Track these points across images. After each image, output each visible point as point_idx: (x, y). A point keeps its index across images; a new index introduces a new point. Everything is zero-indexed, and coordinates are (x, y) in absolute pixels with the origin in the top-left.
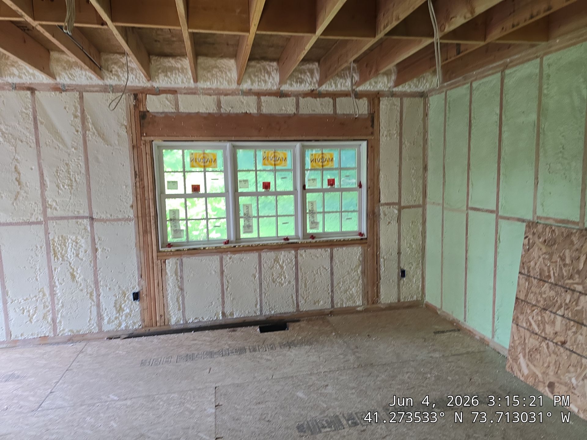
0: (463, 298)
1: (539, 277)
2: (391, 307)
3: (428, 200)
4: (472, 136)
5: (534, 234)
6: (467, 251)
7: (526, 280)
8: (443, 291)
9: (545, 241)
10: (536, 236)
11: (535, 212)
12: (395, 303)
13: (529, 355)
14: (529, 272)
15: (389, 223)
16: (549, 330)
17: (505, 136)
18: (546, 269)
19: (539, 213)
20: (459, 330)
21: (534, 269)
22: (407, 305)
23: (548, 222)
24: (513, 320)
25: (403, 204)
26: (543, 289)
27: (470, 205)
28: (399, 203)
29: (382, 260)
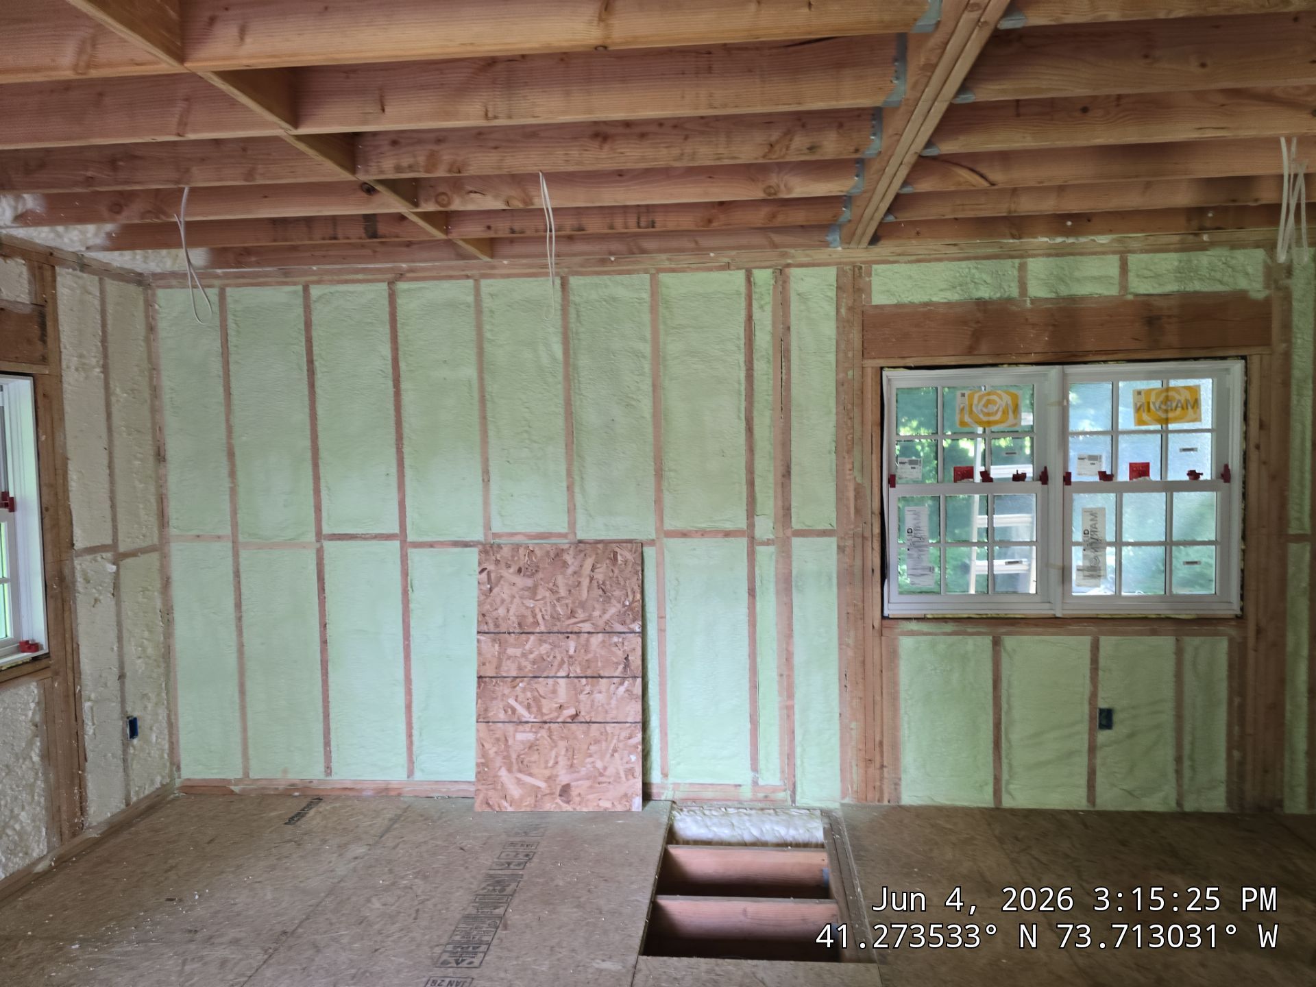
0: (318, 728)
1: (517, 630)
2: (115, 828)
3: (173, 531)
4: (319, 391)
5: (497, 562)
6: (324, 626)
7: (494, 640)
8: (250, 733)
9: (520, 570)
10: (503, 564)
11: (487, 526)
12: (123, 811)
13: (518, 763)
14: (497, 626)
15: (96, 600)
16: (548, 706)
17: (407, 398)
18: (528, 613)
19: (497, 527)
20: (319, 799)
21: (506, 619)
22: (143, 806)
23: (516, 540)
24: (479, 716)
25: (122, 549)
26: (527, 647)
27: (326, 530)
28: (114, 546)
29: (87, 705)
